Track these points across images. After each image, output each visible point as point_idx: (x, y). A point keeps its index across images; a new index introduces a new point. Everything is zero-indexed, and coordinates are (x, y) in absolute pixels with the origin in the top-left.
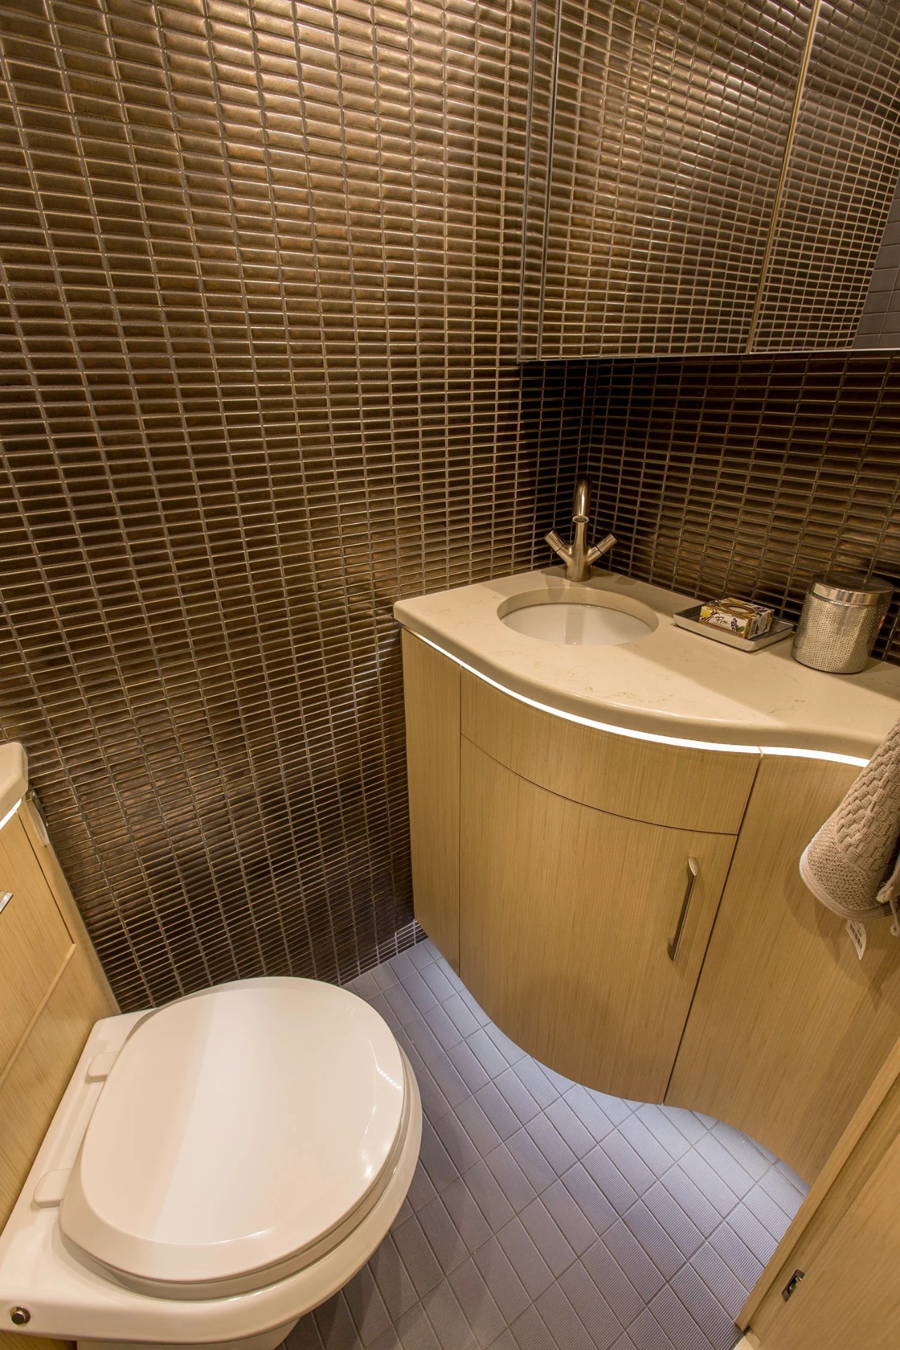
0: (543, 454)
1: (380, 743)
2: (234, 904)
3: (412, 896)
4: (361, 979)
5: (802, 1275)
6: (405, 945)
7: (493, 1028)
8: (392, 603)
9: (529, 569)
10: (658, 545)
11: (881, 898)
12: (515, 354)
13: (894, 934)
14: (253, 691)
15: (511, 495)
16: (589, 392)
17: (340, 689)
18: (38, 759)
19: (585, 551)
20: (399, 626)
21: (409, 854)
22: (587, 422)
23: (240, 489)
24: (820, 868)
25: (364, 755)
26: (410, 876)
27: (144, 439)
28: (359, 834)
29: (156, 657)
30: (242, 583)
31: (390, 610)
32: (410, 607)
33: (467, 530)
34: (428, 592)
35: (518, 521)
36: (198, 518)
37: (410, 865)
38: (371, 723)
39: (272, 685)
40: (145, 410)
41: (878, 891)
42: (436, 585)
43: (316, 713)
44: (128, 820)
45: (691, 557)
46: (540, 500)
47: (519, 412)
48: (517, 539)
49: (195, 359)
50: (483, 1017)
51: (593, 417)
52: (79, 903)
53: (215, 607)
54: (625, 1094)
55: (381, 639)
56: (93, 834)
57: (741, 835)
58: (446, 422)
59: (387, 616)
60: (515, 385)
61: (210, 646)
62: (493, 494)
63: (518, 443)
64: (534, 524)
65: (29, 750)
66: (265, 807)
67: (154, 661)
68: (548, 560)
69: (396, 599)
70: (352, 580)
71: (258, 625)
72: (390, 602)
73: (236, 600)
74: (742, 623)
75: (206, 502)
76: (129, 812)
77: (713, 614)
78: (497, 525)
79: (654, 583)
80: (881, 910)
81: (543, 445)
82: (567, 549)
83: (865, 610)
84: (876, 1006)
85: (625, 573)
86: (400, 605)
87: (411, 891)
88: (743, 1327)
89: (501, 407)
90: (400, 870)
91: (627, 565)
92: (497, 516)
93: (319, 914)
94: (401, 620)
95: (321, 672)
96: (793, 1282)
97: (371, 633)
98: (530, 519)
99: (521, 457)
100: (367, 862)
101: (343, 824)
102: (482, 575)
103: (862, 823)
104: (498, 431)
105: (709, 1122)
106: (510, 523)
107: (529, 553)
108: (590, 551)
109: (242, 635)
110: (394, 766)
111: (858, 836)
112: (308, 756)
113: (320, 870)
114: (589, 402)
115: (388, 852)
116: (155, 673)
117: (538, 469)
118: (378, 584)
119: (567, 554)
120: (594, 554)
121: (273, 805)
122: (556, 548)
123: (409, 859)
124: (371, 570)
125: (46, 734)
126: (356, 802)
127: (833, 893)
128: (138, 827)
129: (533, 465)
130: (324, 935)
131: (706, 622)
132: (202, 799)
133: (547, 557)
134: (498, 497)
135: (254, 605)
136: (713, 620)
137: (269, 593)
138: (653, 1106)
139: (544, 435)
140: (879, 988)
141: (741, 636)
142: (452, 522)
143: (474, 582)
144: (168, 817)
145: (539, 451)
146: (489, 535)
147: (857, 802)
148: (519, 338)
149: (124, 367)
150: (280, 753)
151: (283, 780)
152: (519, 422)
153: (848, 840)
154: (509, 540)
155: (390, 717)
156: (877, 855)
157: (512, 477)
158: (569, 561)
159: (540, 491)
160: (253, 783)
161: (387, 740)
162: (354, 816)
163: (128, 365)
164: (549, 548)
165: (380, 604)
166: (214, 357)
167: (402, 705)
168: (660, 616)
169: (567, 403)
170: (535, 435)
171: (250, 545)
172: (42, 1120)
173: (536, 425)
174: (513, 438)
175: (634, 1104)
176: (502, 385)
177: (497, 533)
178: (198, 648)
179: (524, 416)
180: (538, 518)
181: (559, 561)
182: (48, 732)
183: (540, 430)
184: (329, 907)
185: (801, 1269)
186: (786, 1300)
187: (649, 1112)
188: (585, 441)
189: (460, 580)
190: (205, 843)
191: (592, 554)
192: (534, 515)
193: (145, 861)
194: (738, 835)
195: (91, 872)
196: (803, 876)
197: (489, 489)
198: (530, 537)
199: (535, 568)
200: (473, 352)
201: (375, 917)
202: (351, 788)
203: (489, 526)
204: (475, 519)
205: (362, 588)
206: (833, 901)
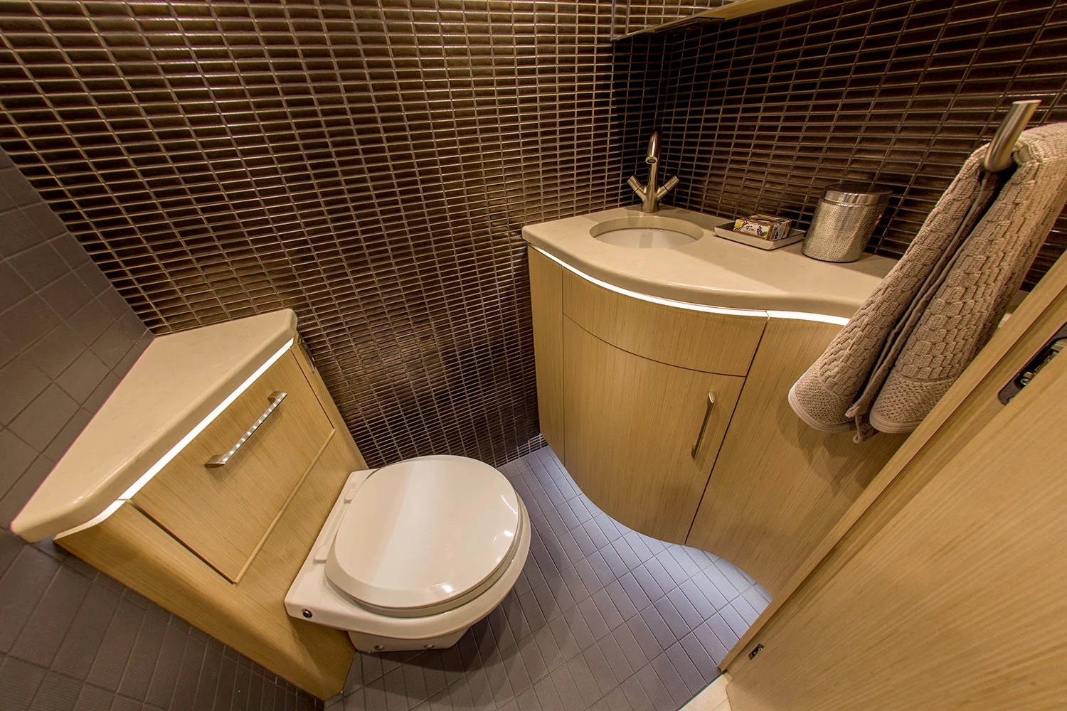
0: (629, 118)
1: (515, 323)
2: (430, 416)
3: (538, 420)
4: (510, 465)
5: (763, 647)
6: (535, 447)
7: (584, 497)
8: (521, 228)
9: (616, 206)
10: (709, 182)
11: (848, 415)
12: (609, 33)
13: (855, 442)
14: (432, 284)
15: (605, 150)
16: (666, 67)
17: (488, 285)
18: (305, 320)
19: (656, 190)
20: (526, 244)
21: (536, 394)
22: (663, 91)
23: (413, 140)
24: (804, 397)
25: (506, 330)
26: (537, 407)
27: (345, 101)
28: (504, 380)
29: (368, 258)
30: (419, 209)
31: (520, 233)
32: (533, 230)
33: (572, 175)
34: (546, 220)
35: (610, 170)
36: (387, 161)
37: (537, 401)
38: (509, 309)
39: (444, 280)
40: (345, 78)
41: (848, 409)
42: (551, 216)
43: (474, 301)
44: (362, 361)
45: (733, 189)
46: (626, 154)
47: (612, 82)
48: (609, 183)
49: (374, 37)
50: (579, 491)
51: (668, 87)
52: (339, 408)
53: (402, 226)
54: (661, 539)
55: (515, 253)
56: (343, 368)
57: (748, 377)
58: (557, 90)
59: (518, 237)
60: (609, 59)
61: (402, 252)
62: (591, 148)
63: (610, 108)
64: (621, 172)
65: (298, 314)
66: (445, 359)
67: (367, 261)
68: (631, 200)
69: (524, 225)
70: (493, 210)
71: (432, 239)
72: (519, 227)
73: (417, 221)
74: (765, 229)
75: (391, 149)
76: (362, 356)
77: (744, 224)
78: (594, 172)
79: (705, 211)
80: (847, 426)
81: (630, 110)
82: (643, 189)
83: (866, 209)
84: (835, 494)
85: (684, 207)
86: (527, 229)
87: (538, 417)
88: (723, 670)
89: (598, 78)
90: (530, 403)
91: (685, 200)
92: (595, 165)
93: (481, 426)
94: (528, 241)
95: (475, 273)
96: (756, 650)
97: (507, 248)
98: (618, 169)
99: (613, 119)
100: (510, 397)
101: (494, 373)
102: (583, 210)
103: (841, 360)
104: (596, 98)
105: (714, 558)
106: (603, 171)
107: (616, 195)
108: (659, 190)
109: (422, 246)
110: (526, 338)
111: (836, 369)
112: (470, 328)
113: (481, 400)
114: (665, 75)
115: (523, 392)
116: (369, 269)
117: (624, 129)
118: (511, 214)
119: (642, 192)
120: (661, 192)
121: (450, 358)
122: (635, 189)
123: (536, 397)
124: (507, 203)
125: (307, 305)
126: (501, 359)
127: (811, 413)
128: (368, 366)
129: (620, 126)
130: (486, 438)
131: (738, 231)
132: (406, 351)
133: (630, 198)
134: (595, 151)
135: (429, 225)
136: (743, 230)
137: (438, 217)
138: (679, 546)
139: (630, 102)
140: (839, 482)
141: (764, 238)
142: (562, 170)
143: (577, 214)
144: (386, 361)
145: (626, 114)
146: (588, 180)
147: (839, 345)
148: (613, 20)
149: (325, 44)
150: (452, 325)
151: (455, 343)
152: (612, 91)
153: (828, 373)
154: (603, 184)
155: (522, 306)
156: (850, 383)
157: (605, 135)
158: (643, 198)
159: (626, 147)
160: (435, 344)
161: (520, 321)
162: (500, 368)
163: (328, 42)
164: (632, 191)
165: (513, 228)
166: (387, 35)
167: (530, 299)
168: (705, 231)
169: (649, 75)
170: (623, 102)
171: (423, 181)
172: (320, 520)
173: (624, 94)
174: (606, 104)
175: (667, 544)
176: (599, 60)
177: (594, 179)
178: (395, 253)
179: (615, 86)
180: (624, 168)
181: (638, 201)
182: (307, 303)
183: (627, 97)
184: (487, 422)
185: (762, 644)
186: (751, 659)
187: (676, 550)
188: (661, 107)
189: (567, 213)
190: (408, 377)
191: (660, 193)
192: (621, 165)
193: (374, 386)
194: (746, 377)
195: (343, 390)
196: (790, 402)
197: (589, 144)
198: (617, 182)
199: (621, 206)
200: (577, 32)
201: (516, 430)
202: (498, 350)
203: (588, 173)
204: (578, 167)
205: (500, 216)
206: (810, 418)
